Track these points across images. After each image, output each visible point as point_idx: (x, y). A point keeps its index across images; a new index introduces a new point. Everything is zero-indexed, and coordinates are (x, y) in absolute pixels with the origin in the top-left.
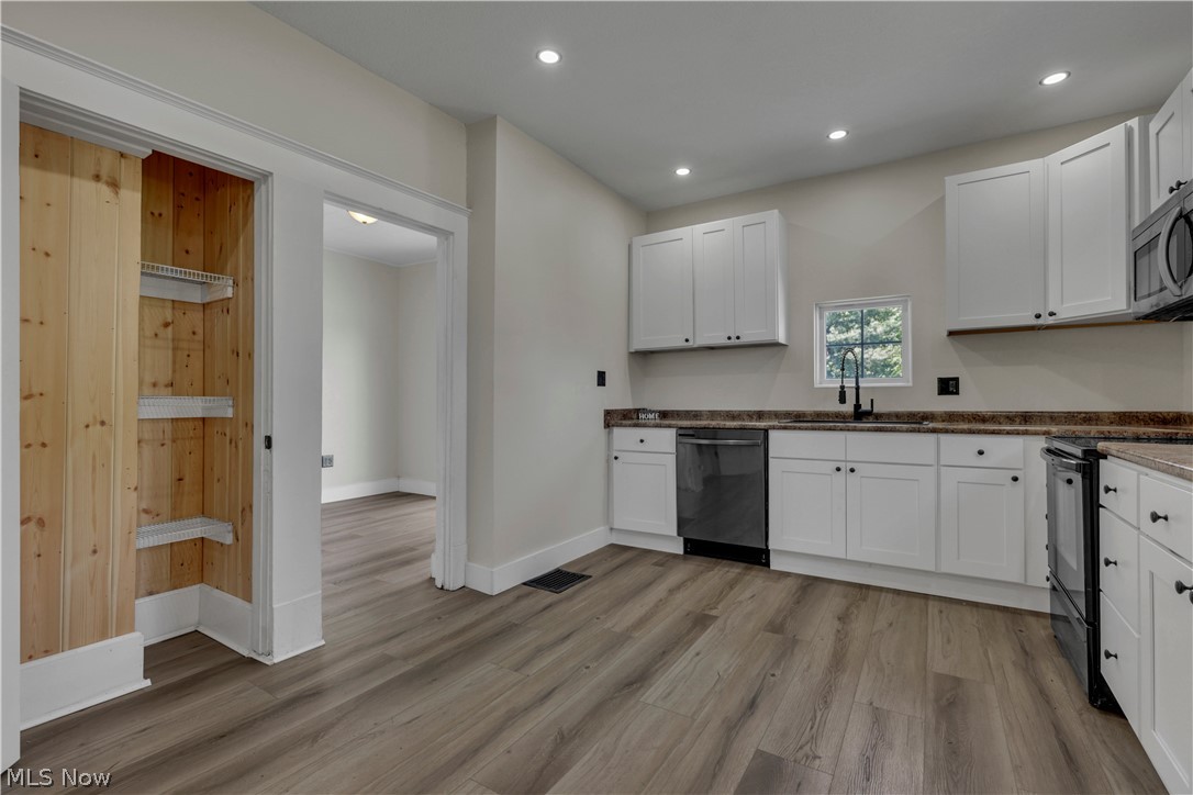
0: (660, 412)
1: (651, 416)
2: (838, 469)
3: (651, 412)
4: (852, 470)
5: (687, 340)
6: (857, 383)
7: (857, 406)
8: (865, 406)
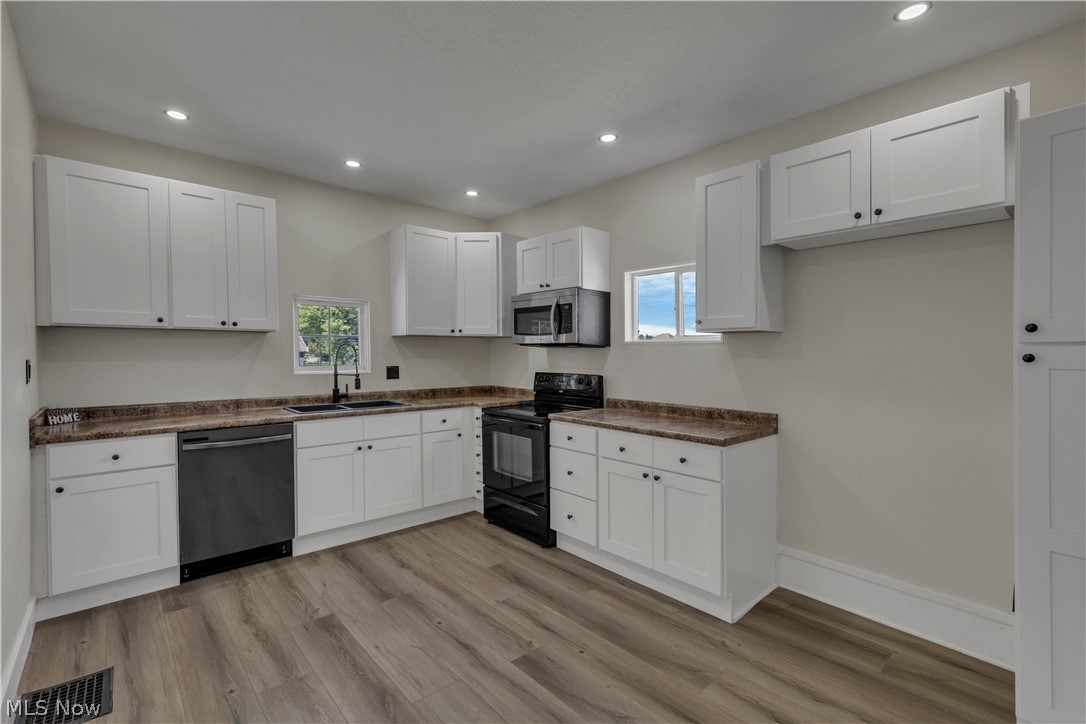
0: (79, 410)
1: (67, 418)
2: (360, 449)
3: (67, 411)
4: (370, 447)
5: (160, 320)
6: (336, 371)
7: (336, 391)
8: (342, 391)
